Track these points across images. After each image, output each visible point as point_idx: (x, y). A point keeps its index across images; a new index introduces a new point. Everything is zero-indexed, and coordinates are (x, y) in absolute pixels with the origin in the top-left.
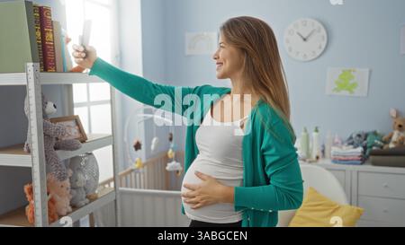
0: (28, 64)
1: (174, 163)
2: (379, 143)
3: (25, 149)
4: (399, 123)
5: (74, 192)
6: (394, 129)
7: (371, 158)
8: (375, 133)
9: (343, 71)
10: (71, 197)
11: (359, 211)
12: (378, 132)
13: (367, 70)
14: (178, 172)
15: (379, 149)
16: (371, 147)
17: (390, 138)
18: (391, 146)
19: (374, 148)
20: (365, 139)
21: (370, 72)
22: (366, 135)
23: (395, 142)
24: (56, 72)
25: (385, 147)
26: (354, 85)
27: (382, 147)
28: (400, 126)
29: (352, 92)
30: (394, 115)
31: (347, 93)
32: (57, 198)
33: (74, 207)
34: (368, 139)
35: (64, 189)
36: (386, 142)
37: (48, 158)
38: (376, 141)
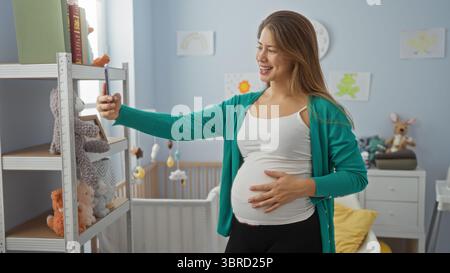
0: (60, 54)
1: (178, 172)
2: (382, 147)
3: (51, 151)
4: (400, 127)
5: (97, 200)
6: (395, 133)
7: (377, 162)
8: (377, 138)
9: (346, 75)
10: (94, 205)
11: (373, 214)
12: (380, 137)
13: (368, 75)
14: (182, 181)
15: (381, 153)
16: (374, 152)
17: (392, 142)
18: (393, 150)
19: (377, 153)
20: (368, 144)
21: (372, 76)
22: (369, 140)
23: (397, 147)
24: (82, 64)
25: (388, 151)
26: (356, 89)
27: (384, 151)
28: (402, 130)
29: (353, 97)
30: (395, 120)
31: (349, 97)
32: (84, 207)
33: (98, 217)
34: (371, 143)
35: (89, 197)
36: (388, 146)
37: (79, 161)
38: (379, 146)
